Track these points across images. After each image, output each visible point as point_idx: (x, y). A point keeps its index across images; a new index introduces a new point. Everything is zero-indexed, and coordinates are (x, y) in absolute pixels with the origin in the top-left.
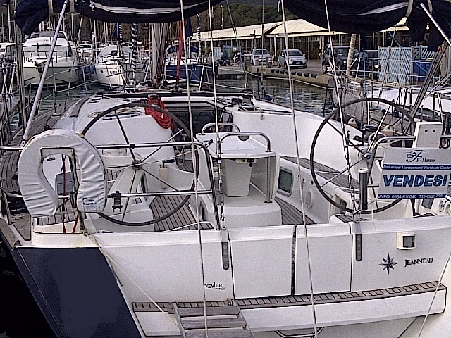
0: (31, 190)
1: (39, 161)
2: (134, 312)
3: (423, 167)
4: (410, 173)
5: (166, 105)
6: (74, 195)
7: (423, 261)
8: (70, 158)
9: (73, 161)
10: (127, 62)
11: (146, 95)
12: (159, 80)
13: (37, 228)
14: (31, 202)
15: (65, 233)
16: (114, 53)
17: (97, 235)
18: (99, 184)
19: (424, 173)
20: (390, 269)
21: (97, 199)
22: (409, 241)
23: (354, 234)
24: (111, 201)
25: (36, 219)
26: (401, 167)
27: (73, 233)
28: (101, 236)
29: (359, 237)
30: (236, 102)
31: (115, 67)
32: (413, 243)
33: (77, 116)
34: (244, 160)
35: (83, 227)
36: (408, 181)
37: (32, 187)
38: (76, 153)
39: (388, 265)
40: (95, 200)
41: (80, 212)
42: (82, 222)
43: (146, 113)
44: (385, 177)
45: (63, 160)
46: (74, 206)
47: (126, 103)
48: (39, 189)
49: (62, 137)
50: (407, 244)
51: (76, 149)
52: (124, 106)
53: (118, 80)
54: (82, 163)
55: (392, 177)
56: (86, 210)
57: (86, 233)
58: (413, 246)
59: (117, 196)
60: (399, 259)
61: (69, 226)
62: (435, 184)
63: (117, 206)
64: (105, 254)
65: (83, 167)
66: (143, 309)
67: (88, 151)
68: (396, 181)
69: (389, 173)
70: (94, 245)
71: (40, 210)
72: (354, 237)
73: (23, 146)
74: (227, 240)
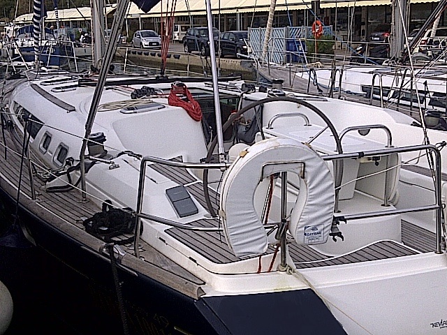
0: (242, 221)
14: (238, 236)
15: (259, 272)
18: (328, 208)
21: (322, 227)
27: (269, 271)
33: (75, 110)
34: (369, 159)
35: (284, 263)
37: (243, 217)
38: (307, 169)
40: (320, 228)
42: (285, 257)
43: (171, 105)
48: (251, 219)
49: (292, 148)
51: (307, 163)
54: (311, 182)
57: (290, 270)
64: (322, 297)
65: (310, 187)
67: (322, 166)
71: (246, 247)
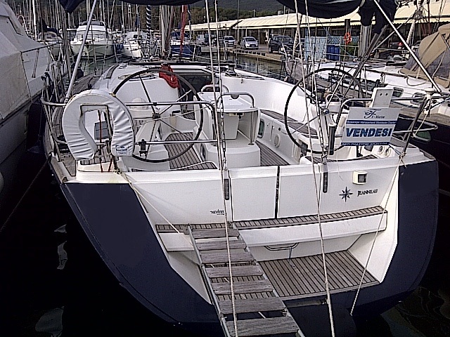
0: (74, 139)
1: (79, 115)
2: (158, 232)
3: (375, 122)
4: (365, 127)
5: (174, 71)
6: (109, 143)
7: (370, 192)
8: (105, 114)
9: (107, 115)
10: (144, 42)
11: (160, 64)
12: (166, 54)
13: (80, 167)
14: (74, 148)
15: (102, 171)
16: (135, 37)
17: (127, 174)
18: (129, 135)
19: (376, 127)
20: (347, 198)
21: (127, 146)
22: (363, 178)
23: (322, 173)
24: (138, 148)
25: (79, 162)
26: (360, 122)
27: (109, 171)
28: (131, 174)
29: (326, 174)
30: (223, 70)
31: (136, 46)
32: (365, 179)
33: (110, 78)
34: (235, 113)
35: (116, 168)
36: (364, 133)
37: (74, 137)
38: (110, 110)
39: (346, 194)
40: (126, 147)
41: (113, 157)
42: (115, 164)
43: (160, 77)
44: (348, 129)
45: (100, 115)
46: (109, 151)
47: (145, 69)
48: (80, 138)
49: (97, 96)
50: (360, 180)
51: (109, 105)
52: (144, 71)
53: (138, 54)
54: (114, 117)
55: (352, 129)
56: (119, 154)
57: (119, 172)
58: (365, 181)
59: (143, 143)
60: (354, 191)
61: (106, 166)
62: (383, 135)
63: (143, 151)
64: (134, 189)
65: (115, 121)
66: (165, 231)
67: (119, 108)
68: (356, 133)
69: (351, 127)
70: (125, 182)
71: (81, 155)
72: (322, 175)
73: (66, 103)
74: (228, 178)
